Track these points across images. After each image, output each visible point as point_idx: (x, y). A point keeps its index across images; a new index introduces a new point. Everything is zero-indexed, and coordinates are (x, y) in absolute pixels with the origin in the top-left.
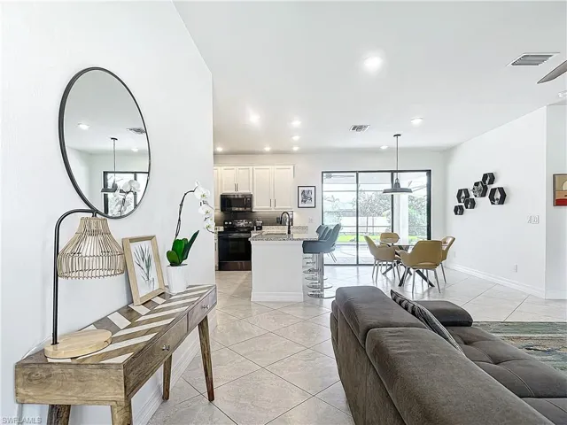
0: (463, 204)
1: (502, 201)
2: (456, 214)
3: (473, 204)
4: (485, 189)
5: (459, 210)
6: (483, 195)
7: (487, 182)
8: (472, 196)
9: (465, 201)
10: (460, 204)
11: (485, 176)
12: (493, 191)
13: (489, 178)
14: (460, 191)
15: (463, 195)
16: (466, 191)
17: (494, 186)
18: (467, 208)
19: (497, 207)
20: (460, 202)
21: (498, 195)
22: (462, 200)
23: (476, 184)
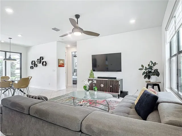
0: (33, 66)
1: (46, 65)
2: (31, 69)
3: (37, 66)
4: (41, 61)
5: (32, 68)
6: (40, 63)
7: (41, 59)
8: (36, 63)
9: (34, 65)
10: (32, 66)
11: (41, 57)
12: (43, 62)
13: (42, 58)
14: (32, 62)
15: (33, 63)
16: (34, 61)
17: (43, 61)
18: (35, 67)
19: (44, 67)
20: (32, 65)
21: (44, 63)
22: (33, 64)
23: (38, 60)
